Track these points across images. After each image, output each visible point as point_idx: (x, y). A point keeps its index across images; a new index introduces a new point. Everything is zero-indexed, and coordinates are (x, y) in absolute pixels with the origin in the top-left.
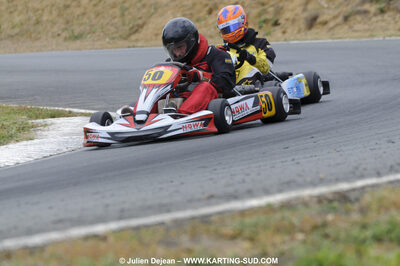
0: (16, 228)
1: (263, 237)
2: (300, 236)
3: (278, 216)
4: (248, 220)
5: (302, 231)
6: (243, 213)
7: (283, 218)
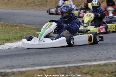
0: (19, 65)
1: (95, 74)
2: (107, 75)
3: (101, 68)
4: (91, 69)
5: (108, 73)
6: (90, 66)
7: (103, 69)
